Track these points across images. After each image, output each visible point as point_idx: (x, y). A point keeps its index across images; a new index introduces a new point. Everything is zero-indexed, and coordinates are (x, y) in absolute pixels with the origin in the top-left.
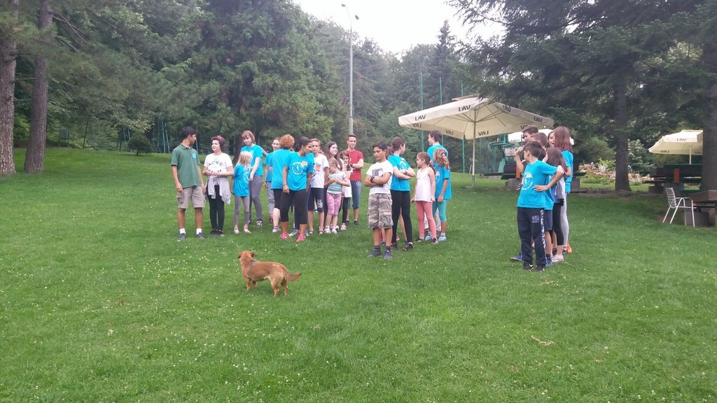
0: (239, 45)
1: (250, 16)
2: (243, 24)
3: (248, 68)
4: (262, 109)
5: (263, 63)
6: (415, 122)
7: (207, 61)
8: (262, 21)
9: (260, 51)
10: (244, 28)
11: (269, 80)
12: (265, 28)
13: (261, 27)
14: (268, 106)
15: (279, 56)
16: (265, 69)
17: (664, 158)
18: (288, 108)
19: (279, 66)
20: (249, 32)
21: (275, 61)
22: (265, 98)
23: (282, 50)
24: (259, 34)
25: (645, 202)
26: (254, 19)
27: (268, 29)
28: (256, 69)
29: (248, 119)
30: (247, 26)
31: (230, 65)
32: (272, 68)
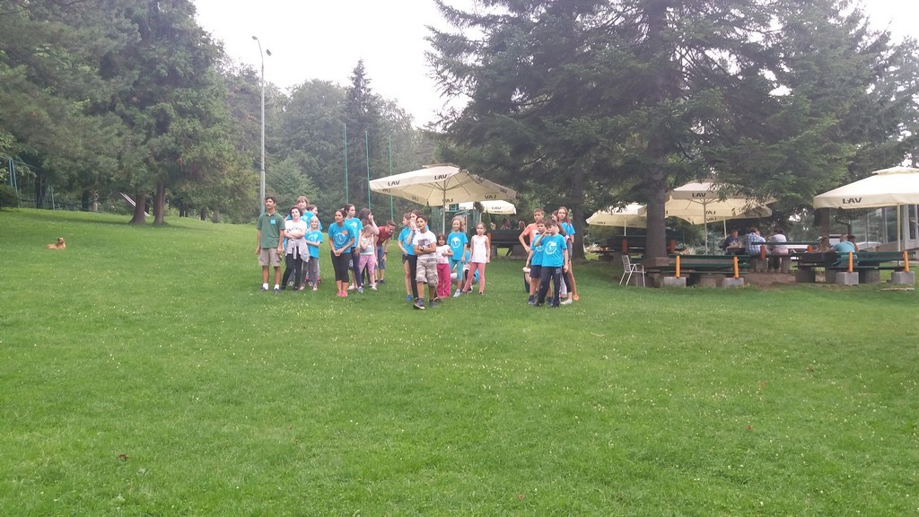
0: (148, 83)
1: (165, 50)
2: (156, 59)
3: (163, 111)
4: (181, 159)
5: (180, 106)
6: (388, 187)
7: (108, 99)
8: (180, 57)
9: (178, 91)
10: (158, 64)
11: (189, 127)
12: (183, 65)
13: (178, 64)
14: (188, 157)
15: (199, 98)
16: (182, 112)
17: (600, 230)
18: (213, 160)
19: (198, 109)
20: (162, 68)
21: (195, 104)
22: (183, 146)
23: (202, 90)
24: (175, 71)
25: (601, 269)
26: (170, 53)
27: (186, 66)
28: (172, 113)
29: (160, 170)
30: (161, 61)
31: (136, 104)
32: (190, 112)
